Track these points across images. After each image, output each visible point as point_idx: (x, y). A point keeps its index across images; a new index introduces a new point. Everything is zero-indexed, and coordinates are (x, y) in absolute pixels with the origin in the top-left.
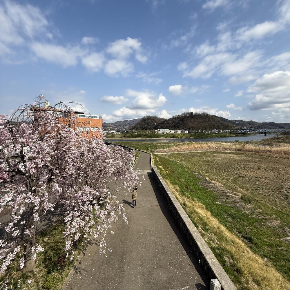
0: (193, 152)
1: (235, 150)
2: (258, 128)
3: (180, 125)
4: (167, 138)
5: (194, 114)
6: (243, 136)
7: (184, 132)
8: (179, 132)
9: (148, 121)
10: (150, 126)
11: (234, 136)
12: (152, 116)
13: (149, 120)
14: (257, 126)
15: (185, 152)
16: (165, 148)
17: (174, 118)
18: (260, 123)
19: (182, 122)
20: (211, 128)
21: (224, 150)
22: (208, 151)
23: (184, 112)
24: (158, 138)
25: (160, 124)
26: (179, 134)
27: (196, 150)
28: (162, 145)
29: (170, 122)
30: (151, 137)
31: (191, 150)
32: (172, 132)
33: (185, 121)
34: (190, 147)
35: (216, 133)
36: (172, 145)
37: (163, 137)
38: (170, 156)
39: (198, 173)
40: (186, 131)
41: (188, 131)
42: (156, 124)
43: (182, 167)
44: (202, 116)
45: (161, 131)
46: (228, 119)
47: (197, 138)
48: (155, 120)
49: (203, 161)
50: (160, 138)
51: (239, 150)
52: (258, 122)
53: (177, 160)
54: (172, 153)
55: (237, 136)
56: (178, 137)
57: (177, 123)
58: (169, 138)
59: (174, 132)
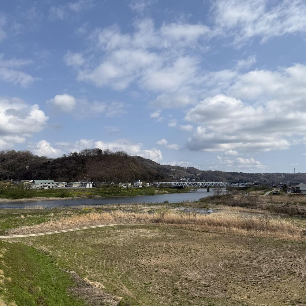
0: (86, 228)
1: (152, 221)
2: (201, 180)
3: (78, 172)
4: (51, 198)
5: (103, 153)
6: (179, 193)
7: (85, 186)
8: (76, 185)
9: (9, 162)
10: (13, 172)
11: (165, 193)
12: (19, 152)
13: (13, 160)
14: (199, 176)
15: (71, 230)
16: (32, 225)
17: (67, 159)
18: (203, 171)
19: (81, 166)
20: (133, 178)
21: (135, 223)
22: (112, 225)
23: (85, 149)
24: (30, 199)
25: (37, 168)
26: (75, 190)
27: (92, 225)
28: (29, 218)
29: (59, 165)
30: (14, 197)
31: (83, 226)
32: (61, 186)
33: (87, 165)
34: (81, 220)
35: (140, 188)
36: (50, 217)
37: (40, 196)
38: (39, 240)
39: (77, 270)
40: (88, 185)
41: (91, 185)
42: (27, 167)
43: (52, 262)
44: (117, 158)
45: (38, 184)
46: (159, 164)
47: (107, 196)
48: (26, 160)
49: (94, 246)
50: (34, 199)
51: (157, 221)
52: (200, 169)
53: (49, 248)
54: (46, 233)
55: (170, 192)
56: (73, 197)
57: (73, 168)
58: (54, 198)
59: (66, 186)
